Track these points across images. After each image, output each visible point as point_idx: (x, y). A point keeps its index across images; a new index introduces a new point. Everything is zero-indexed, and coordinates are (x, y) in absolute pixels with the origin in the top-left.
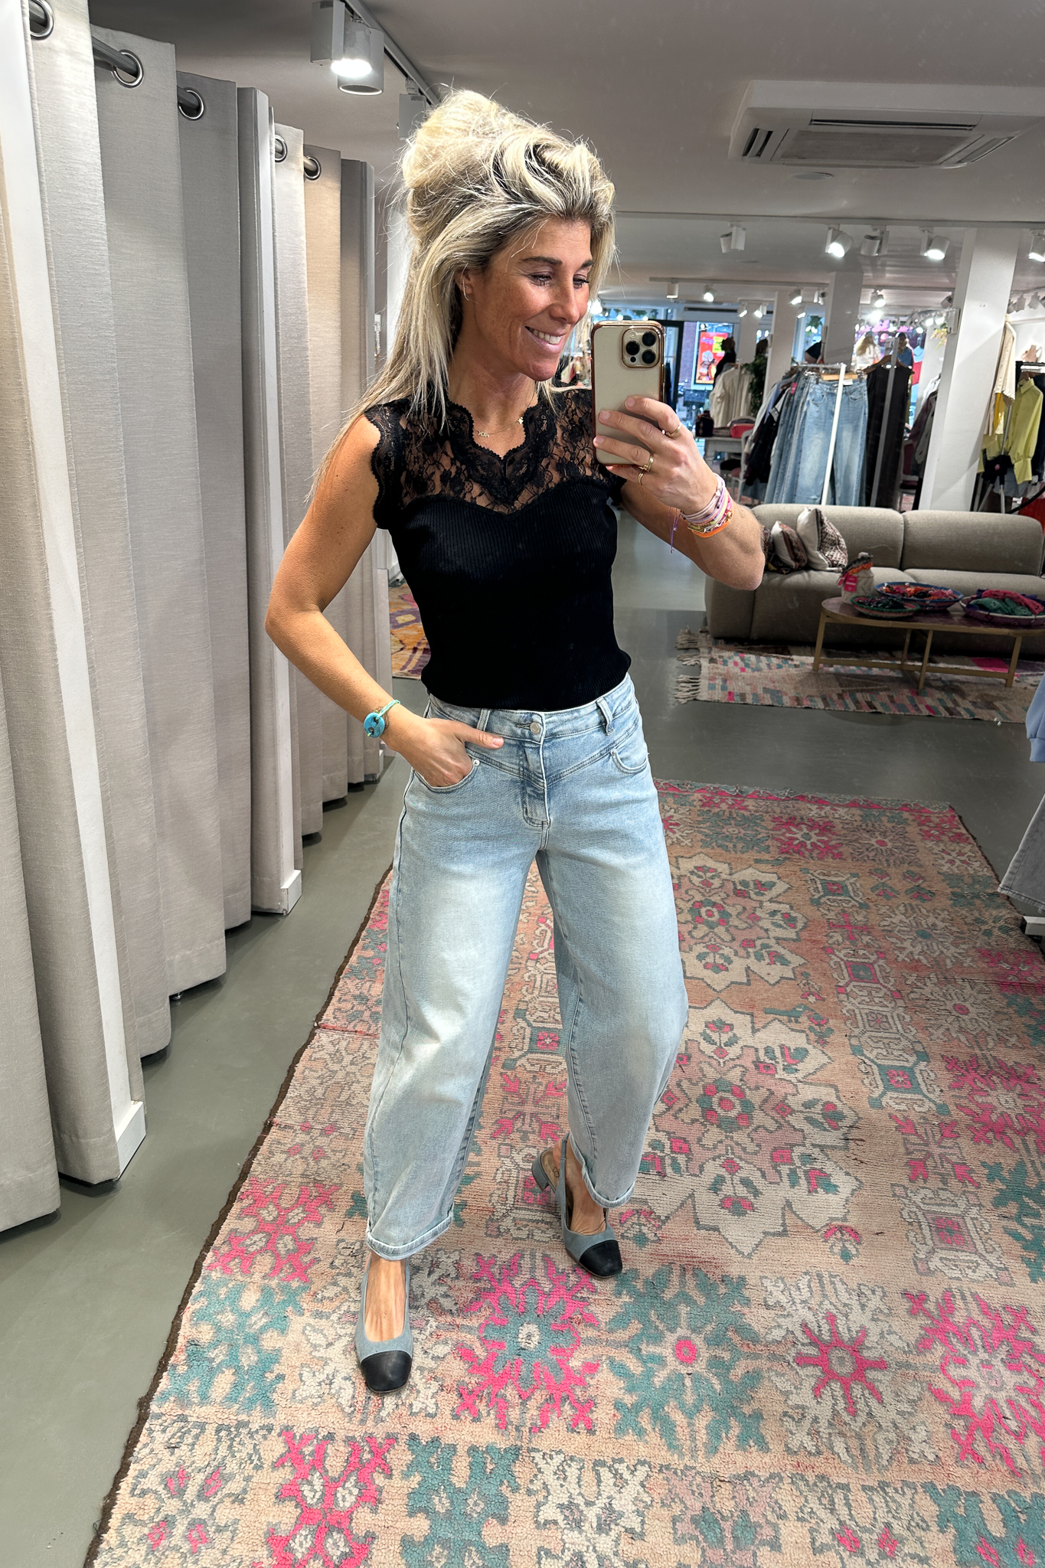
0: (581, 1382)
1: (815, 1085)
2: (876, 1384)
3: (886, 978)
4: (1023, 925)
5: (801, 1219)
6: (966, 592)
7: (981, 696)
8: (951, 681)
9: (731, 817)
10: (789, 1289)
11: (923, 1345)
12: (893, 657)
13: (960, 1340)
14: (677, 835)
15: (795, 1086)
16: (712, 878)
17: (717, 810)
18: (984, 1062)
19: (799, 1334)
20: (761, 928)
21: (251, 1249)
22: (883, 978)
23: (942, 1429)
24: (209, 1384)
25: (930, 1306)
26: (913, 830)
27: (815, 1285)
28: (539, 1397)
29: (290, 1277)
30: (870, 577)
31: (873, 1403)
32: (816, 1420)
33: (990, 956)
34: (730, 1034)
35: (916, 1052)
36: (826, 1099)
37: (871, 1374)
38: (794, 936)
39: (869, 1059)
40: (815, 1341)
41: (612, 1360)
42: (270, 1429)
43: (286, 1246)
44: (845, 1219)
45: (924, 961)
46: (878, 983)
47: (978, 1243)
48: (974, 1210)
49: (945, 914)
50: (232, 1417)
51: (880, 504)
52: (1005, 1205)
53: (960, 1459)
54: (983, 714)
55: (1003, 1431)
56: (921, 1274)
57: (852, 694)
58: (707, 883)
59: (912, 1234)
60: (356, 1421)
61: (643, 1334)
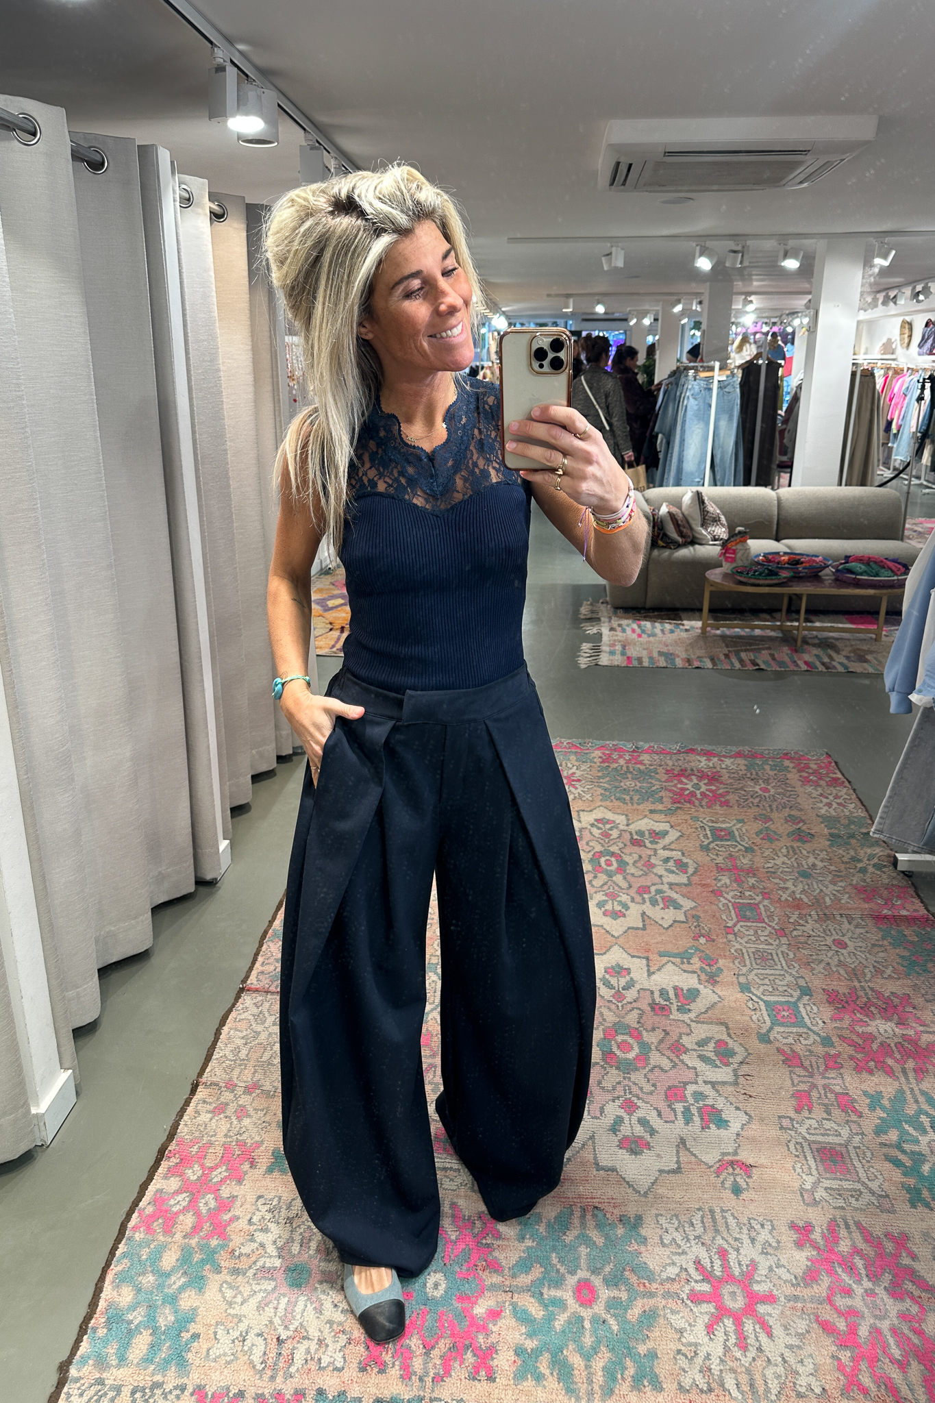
0: (484, 1329)
1: (707, 1023)
2: (766, 1318)
3: (770, 917)
4: (895, 862)
5: (695, 1155)
6: (835, 559)
7: (854, 651)
8: (827, 638)
9: (628, 771)
10: (683, 1226)
11: (810, 1277)
12: (774, 619)
13: (844, 1270)
14: (579, 790)
15: (689, 1025)
16: (611, 829)
17: (615, 765)
18: (861, 993)
19: (692, 1271)
20: (656, 874)
21: (175, 1209)
22: (768, 917)
23: (829, 1361)
24: (125, 1345)
25: (816, 1236)
26: (793, 777)
27: (708, 1221)
28: (443, 1345)
29: (209, 1236)
30: (747, 549)
31: (763, 1338)
32: (708, 1357)
33: (867, 892)
34: (628, 978)
35: (800, 987)
36: (718, 1037)
37: (762, 1309)
38: (685, 880)
39: (756, 996)
40: (707, 1276)
41: (514, 1306)
42: (183, 1388)
43: (206, 1204)
44: (736, 1153)
45: (806, 900)
46: (763, 921)
47: (861, 1171)
48: (857, 1139)
49: (823, 855)
50: (147, 1378)
51: (757, 485)
52: (886, 1133)
53: (845, 1392)
54: (857, 667)
55: (888, 1360)
56: (808, 1205)
57: (737, 653)
58: (606, 835)
59: (799, 1165)
60: (266, 1377)
61: (544, 1278)
